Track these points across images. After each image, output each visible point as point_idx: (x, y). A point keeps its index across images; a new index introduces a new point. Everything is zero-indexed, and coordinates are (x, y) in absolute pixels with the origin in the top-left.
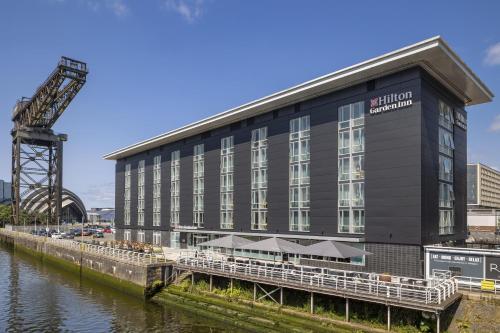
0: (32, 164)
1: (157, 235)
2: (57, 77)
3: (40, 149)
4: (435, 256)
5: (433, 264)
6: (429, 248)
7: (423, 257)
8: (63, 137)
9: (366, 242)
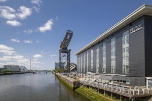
0: (63, 58)
1: (84, 75)
2: (67, 36)
3: (65, 54)
4: (150, 81)
5: (149, 84)
6: (148, 78)
7: (146, 81)
8: (70, 50)
9: (130, 76)
